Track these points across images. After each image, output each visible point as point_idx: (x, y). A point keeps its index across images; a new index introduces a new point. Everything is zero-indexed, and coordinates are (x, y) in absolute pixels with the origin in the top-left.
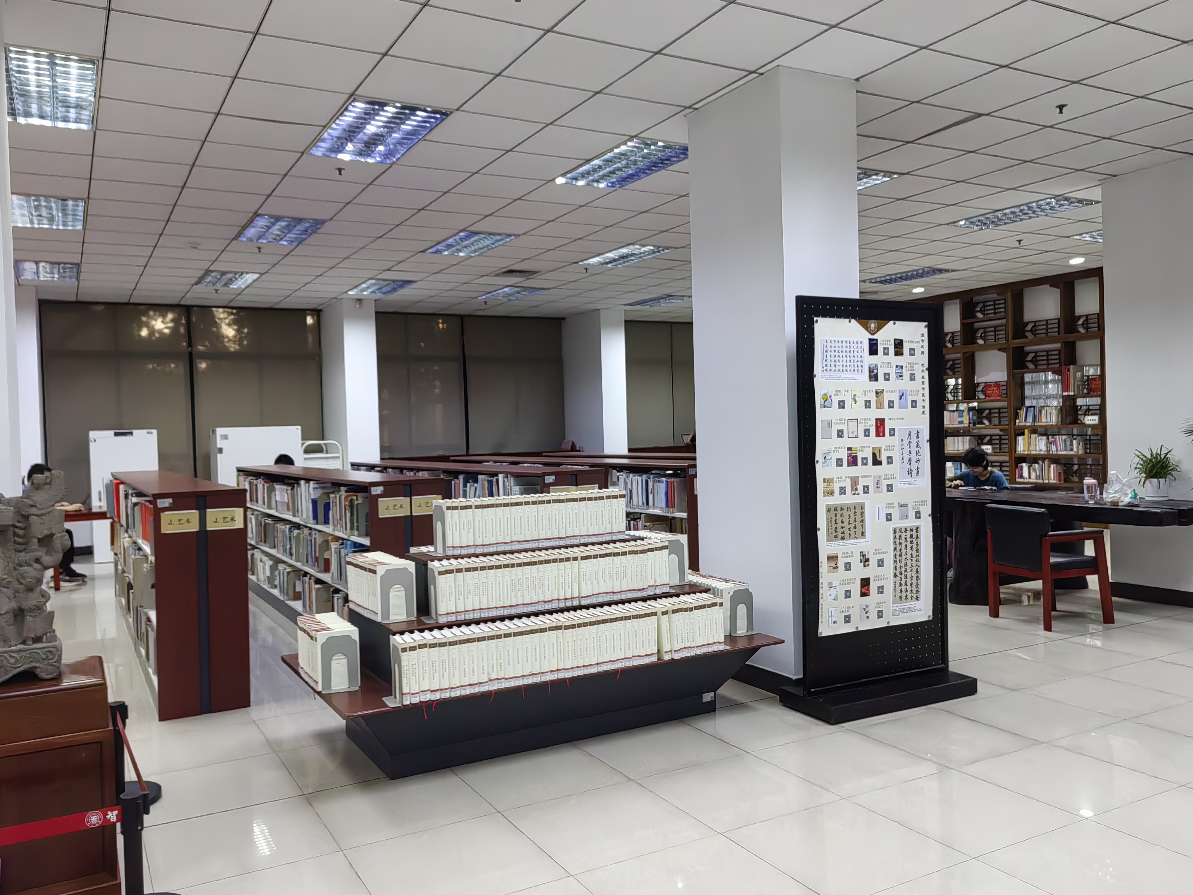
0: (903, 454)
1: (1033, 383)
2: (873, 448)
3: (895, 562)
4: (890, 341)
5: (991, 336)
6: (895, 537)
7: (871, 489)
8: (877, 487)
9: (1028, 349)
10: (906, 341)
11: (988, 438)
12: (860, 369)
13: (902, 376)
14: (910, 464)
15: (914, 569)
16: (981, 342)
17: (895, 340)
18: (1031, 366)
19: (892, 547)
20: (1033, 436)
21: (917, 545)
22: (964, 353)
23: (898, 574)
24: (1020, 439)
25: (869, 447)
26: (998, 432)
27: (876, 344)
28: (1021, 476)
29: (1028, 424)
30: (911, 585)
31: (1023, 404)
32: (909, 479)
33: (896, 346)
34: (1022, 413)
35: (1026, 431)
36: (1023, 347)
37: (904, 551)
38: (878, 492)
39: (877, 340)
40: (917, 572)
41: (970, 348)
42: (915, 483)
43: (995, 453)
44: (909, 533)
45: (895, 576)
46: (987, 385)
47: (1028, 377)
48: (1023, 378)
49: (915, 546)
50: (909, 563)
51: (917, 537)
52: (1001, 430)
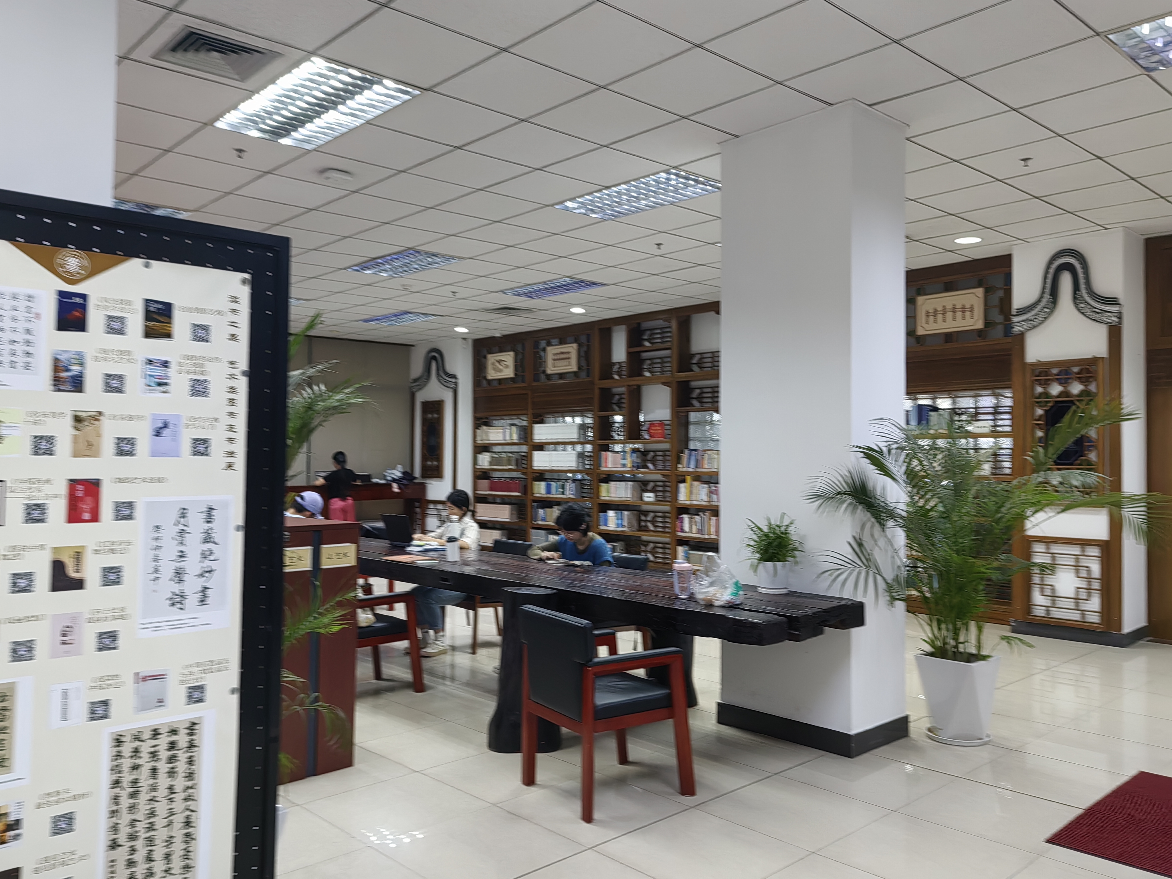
0: (156, 559)
1: (697, 423)
2: (56, 550)
3: (114, 813)
4: (129, 303)
5: (657, 368)
6: (119, 756)
7: (40, 651)
8: (64, 643)
9: (694, 384)
10: (183, 309)
11: (652, 484)
12: (20, 360)
13: (166, 384)
14: (181, 581)
15: (179, 819)
16: (647, 374)
17: (148, 301)
18: (696, 403)
19: (106, 778)
20: (696, 483)
21: (191, 761)
22: (629, 386)
23: (122, 838)
24: (682, 486)
25: (42, 547)
26: (659, 477)
27: (83, 307)
28: (682, 531)
29: (691, 470)
30: (167, 857)
31: (687, 447)
32: (175, 614)
33: (149, 316)
34: (685, 456)
35: (688, 478)
36: (688, 382)
37: (145, 782)
38: (67, 653)
39: (84, 297)
40: (188, 823)
41: (635, 381)
42: (192, 622)
43: (658, 501)
44: (164, 741)
45: (114, 845)
46: (652, 423)
47: (693, 416)
48: (687, 417)
49: (181, 766)
50: (162, 808)
51: (191, 745)
52: (664, 475)
